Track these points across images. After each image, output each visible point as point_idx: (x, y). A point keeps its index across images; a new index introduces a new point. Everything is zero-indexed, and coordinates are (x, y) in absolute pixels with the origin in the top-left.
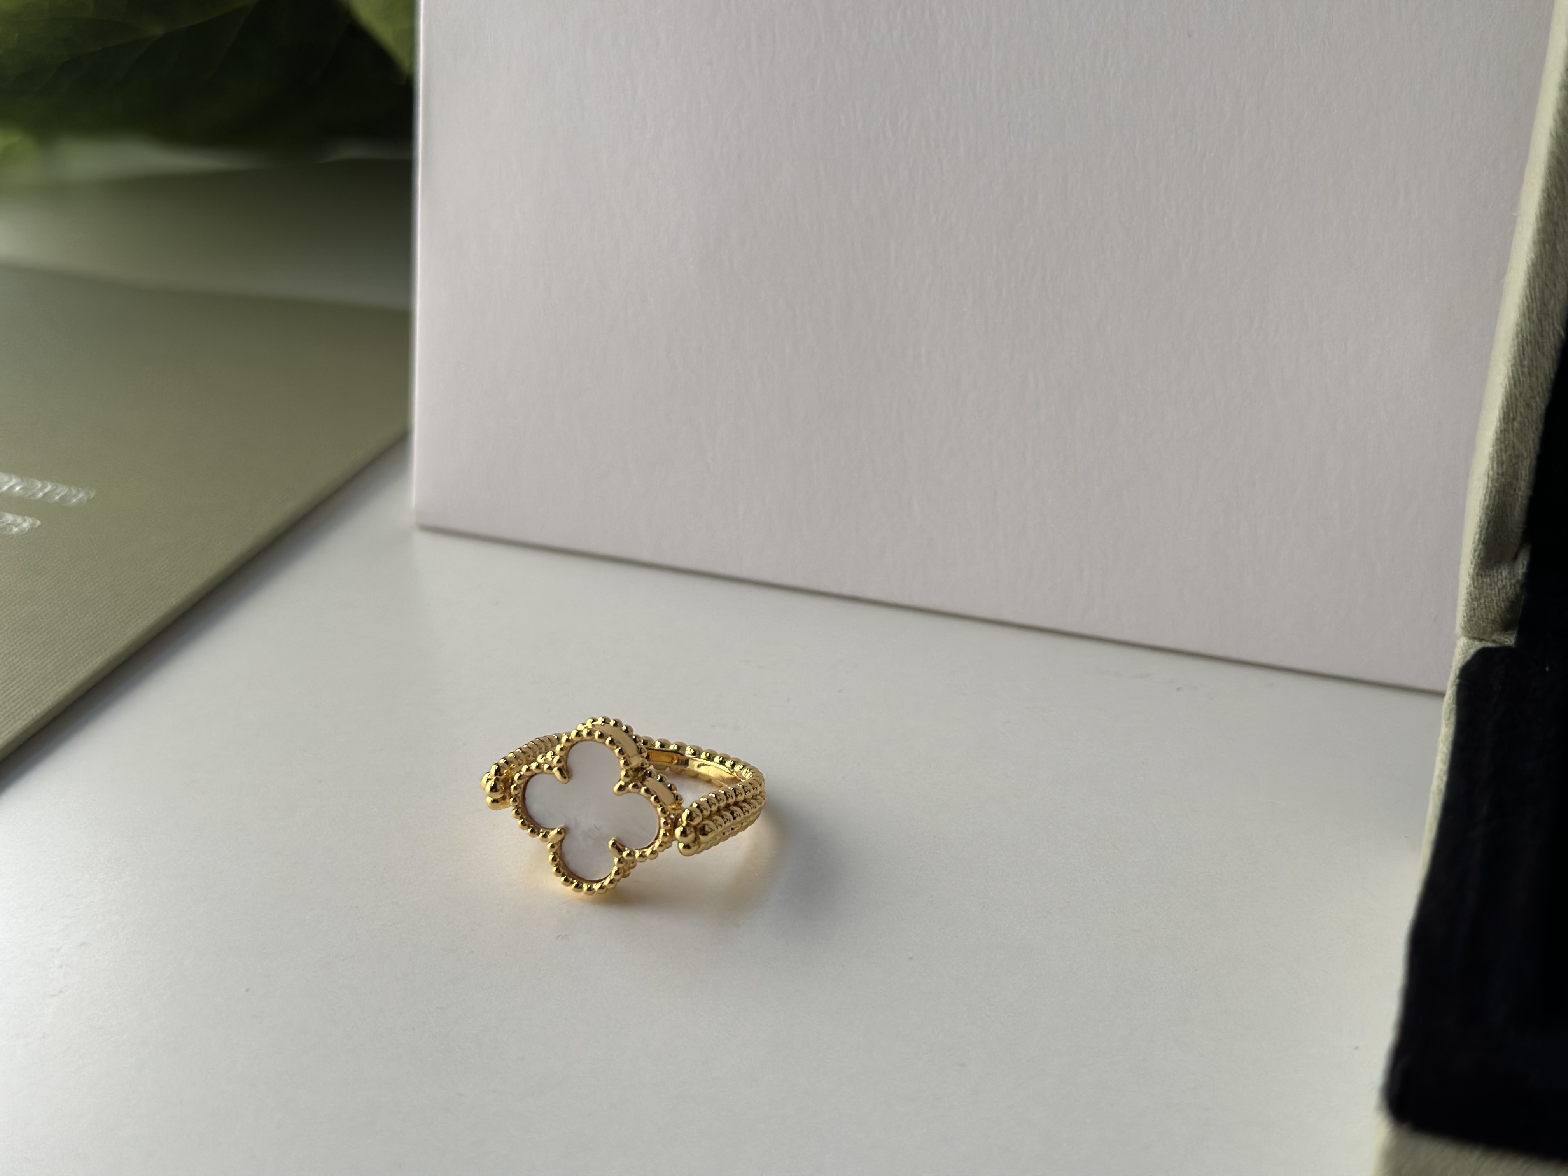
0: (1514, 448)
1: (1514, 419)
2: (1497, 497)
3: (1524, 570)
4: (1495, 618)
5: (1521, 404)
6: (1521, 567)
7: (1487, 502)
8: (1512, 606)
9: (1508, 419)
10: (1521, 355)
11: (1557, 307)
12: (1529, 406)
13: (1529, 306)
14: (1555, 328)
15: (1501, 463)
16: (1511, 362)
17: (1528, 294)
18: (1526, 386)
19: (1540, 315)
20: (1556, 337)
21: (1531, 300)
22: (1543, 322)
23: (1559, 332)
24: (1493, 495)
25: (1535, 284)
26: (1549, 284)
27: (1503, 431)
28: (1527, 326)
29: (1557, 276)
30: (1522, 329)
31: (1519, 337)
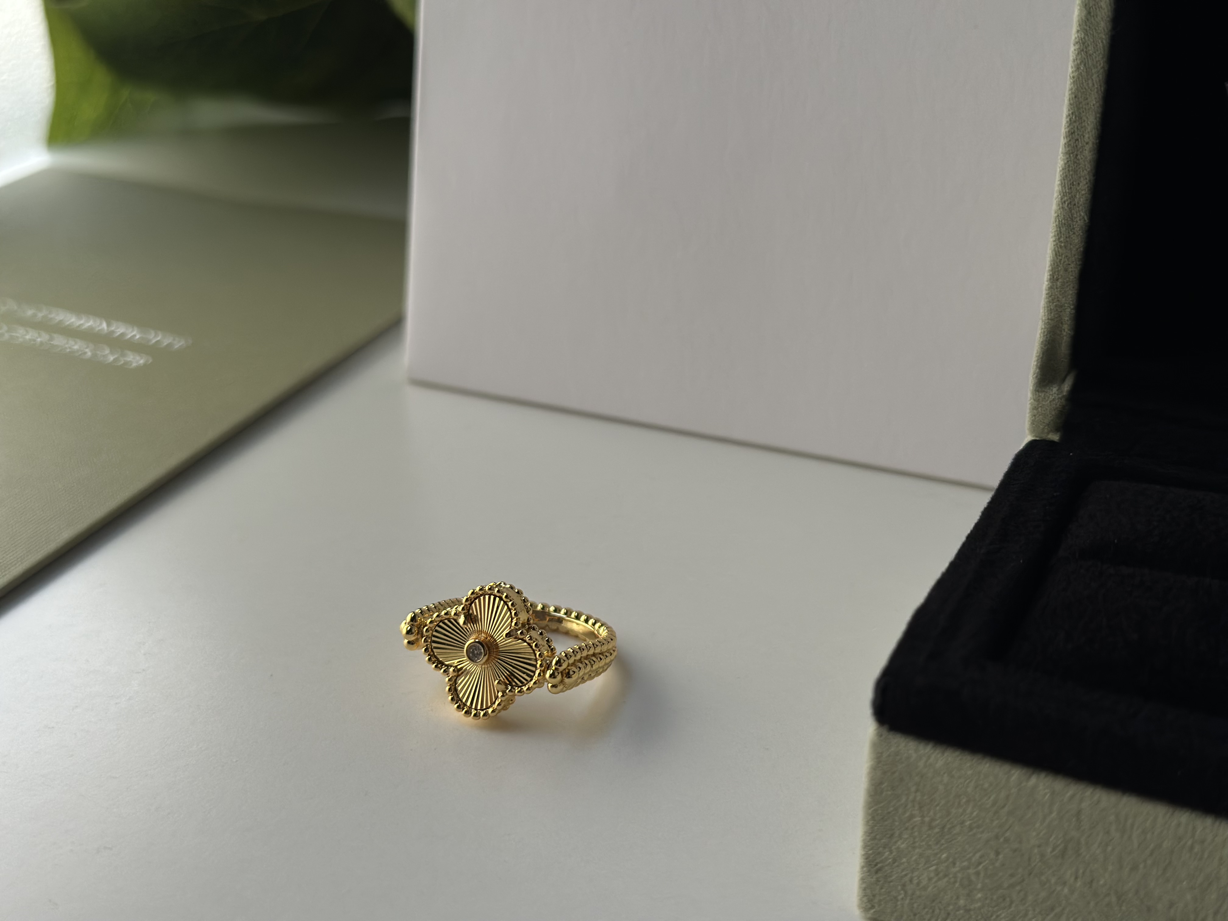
2: (1048, 336)
3: (1069, 388)
4: (1049, 421)
5: (1062, 268)
7: (1041, 339)
8: (1060, 412)
9: (1053, 279)
10: (1059, 234)
11: (1082, 200)
12: (1066, 270)
13: (1062, 199)
14: (1080, 215)
15: (1050, 311)
16: (1054, 239)
17: (1061, 190)
18: (1063, 256)
19: (1070, 206)
20: (1082, 221)
21: (1063, 194)
22: (1073, 211)
23: (1083, 218)
24: (1045, 334)
25: (1065, 183)
26: (1075, 183)
27: (1051, 288)
28: (1061, 213)
29: (1080, 178)
30: (1058, 216)
31: (1056, 221)
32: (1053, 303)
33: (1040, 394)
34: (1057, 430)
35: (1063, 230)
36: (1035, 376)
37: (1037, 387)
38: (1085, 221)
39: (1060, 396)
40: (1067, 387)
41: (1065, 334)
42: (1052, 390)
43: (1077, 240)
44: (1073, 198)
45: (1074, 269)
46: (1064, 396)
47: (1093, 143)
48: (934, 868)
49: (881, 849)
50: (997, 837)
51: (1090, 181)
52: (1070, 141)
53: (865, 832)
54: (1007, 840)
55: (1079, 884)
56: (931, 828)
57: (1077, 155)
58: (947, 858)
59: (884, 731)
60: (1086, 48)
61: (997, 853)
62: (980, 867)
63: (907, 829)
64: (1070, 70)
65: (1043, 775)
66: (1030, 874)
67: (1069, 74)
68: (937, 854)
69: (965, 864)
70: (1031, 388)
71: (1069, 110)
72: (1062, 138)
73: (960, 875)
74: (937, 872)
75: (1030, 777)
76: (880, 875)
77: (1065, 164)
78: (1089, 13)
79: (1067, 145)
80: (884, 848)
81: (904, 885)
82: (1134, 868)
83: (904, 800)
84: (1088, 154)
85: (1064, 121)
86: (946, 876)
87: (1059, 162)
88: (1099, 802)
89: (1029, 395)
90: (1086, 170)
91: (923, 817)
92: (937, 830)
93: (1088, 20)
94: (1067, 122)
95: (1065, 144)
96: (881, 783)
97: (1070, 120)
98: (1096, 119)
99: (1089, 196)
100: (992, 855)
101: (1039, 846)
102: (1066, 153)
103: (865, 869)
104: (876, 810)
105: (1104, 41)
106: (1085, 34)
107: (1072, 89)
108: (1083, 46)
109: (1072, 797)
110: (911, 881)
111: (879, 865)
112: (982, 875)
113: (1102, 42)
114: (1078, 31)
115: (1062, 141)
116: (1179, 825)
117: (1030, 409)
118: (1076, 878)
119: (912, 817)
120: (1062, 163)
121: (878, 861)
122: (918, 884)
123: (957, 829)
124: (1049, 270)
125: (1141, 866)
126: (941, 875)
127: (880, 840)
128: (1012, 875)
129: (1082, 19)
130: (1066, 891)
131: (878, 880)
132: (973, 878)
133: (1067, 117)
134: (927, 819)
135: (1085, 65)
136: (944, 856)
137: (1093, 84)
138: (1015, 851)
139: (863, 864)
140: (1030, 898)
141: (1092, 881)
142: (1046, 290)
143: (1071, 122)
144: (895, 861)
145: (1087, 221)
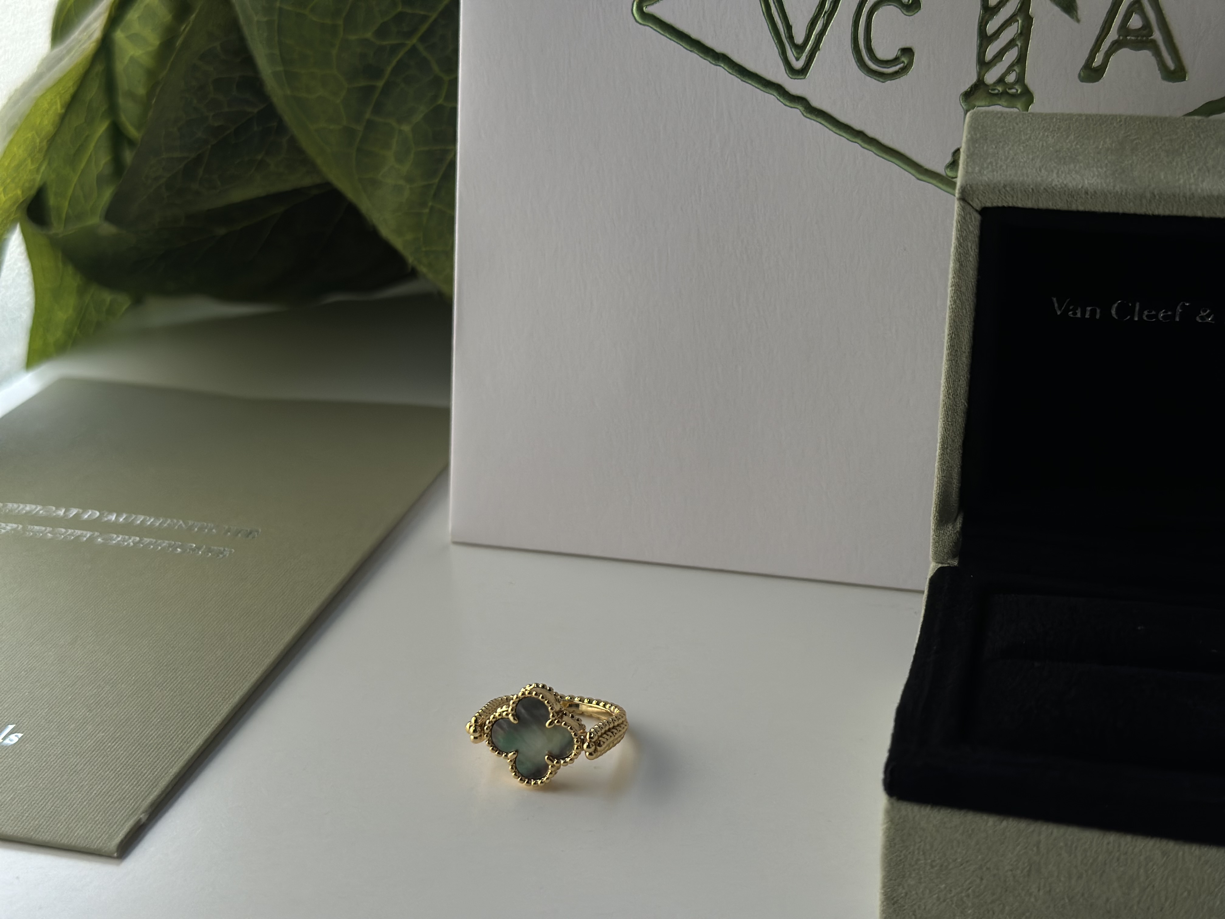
0: (949, 462)
1: (947, 448)
2: (943, 489)
3: (960, 525)
4: (948, 551)
5: (950, 440)
6: (958, 524)
7: (938, 492)
8: (956, 544)
9: (944, 448)
10: (946, 416)
11: (962, 391)
12: (953, 441)
13: (948, 391)
14: (962, 402)
15: (943, 470)
16: (943, 419)
17: (947, 386)
18: (951, 431)
19: (954, 396)
20: (963, 406)
21: (948, 388)
22: (956, 399)
23: (964, 403)
24: (941, 487)
25: (949, 380)
26: (956, 380)
27: (942, 454)
28: (947, 402)
29: (960, 376)
30: (946, 403)
31: (944, 407)
32: (945, 465)
33: (940, 532)
34: (954, 557)
35: (950, 413)
36: (935, 518)
37: (937, 526)
38: (965, 406)
39: (955, 532)
40: (958, 525)
41: (954, 486)
42: (949, 528)
43: (960, 420)
44: (956, 390)
45: (959, 441)
46: (957, 532)
47: (968, 353)
48: (937, 895)
49: (896, 887)
50: (981, 868)
51: (967, 377)
52: (952, 351)
53: (883, 876)
54: (988, 869)
55: (1041, 893)
56: (932, 867)
57: (957, 361)
58: (945, 888)
59: (894, 800)
60: (960, 288)
61: (982, 879)
62: (970, 891)
63: (914, 870)
64: (949, 303)
65: (1011, 819)
66: (1006, 891)
67: (948, 305)
68: (937, 885)
69: (959, 889)
70: (933, 527)
71: (950, 331)
72: (945, 349)
73: (955, 899)
74: (938, 899)
75: (1001, 822)
76: (896, 906)
77: (949, 367)
78: (961, 265)
79: (950, 354)
80: (899, 886)
81: (915, 911)
82: (1080, 877)
83: (912, 848)
84: (965, 359)
85: (946, 339)
86: (944, 901)
87: (944, 366)
88: (1052, 833)
89: (932, 533)
90: (964, 370)
91: (925, 859)
92: (936, 869)
93: (961, 269)
94: (949, 338)
95: (948, 353)
96: (894, 839)
97: (951, 337)
98: (969, 335)
99: (967, 388)
100: (978, 881)
101: (1011, 870)
102: (949, 360)
103: (885, 903)
104: (891, 859)
105: (973, 283)
106: (959, 279)
107: (951, 316)
108: (957, 287)
109: (1033, 831)
110: (919, 907)
111: (895, 899)
112: (971, 896)
113: (972, 284)
114: (954, 277)
115: (945, 352)
116: (1108, 843)
117: (933, 543)
118: (1039, 890)
119: (918, 860)
120: (946, 366)
121: (895, 895)
122: (925, 909)
123: (951, 866)
124: (941, 442)
125: (1084, 876)
126: (941, 900)
127: (895, 880)
128: (993, 894)
129: (956, 269)
130: (1033, 900)
131: (895, 911)
132: (965, 899)
133: (948, 335)
134: (929, 861)
135: (960, 299)
136: (943, 886)
137: (967, 313)
138: (994, 875)
139: (883, 900)
140: (1007, 908)
141: (1050, 891)
142: (939, 456)
143: (951, 339)
144: (906, 894)
145: (967, 406)
